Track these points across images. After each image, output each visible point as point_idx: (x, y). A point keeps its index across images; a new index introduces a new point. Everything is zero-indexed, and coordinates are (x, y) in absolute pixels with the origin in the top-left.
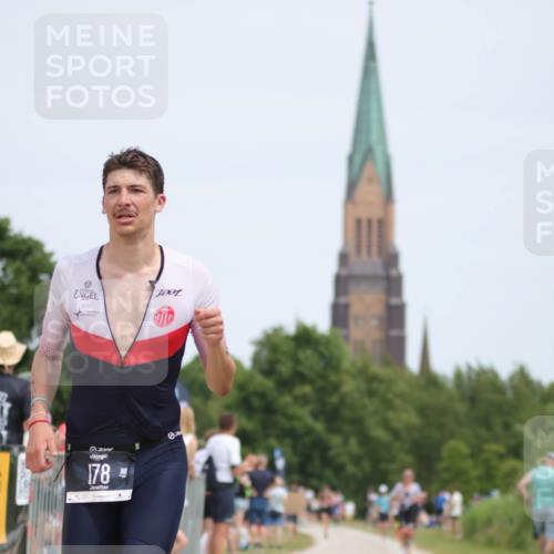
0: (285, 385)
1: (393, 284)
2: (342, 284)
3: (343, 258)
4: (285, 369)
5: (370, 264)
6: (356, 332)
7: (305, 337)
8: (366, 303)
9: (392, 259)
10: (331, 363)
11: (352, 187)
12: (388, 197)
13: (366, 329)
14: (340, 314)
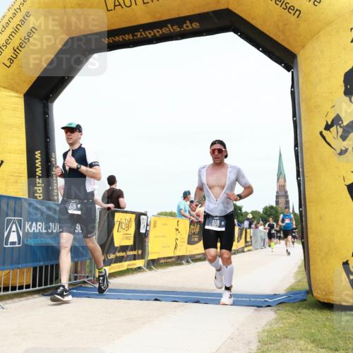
0: (269, 216)
1: (286, 196)
2: (277, 197)
3: (277, 192)
4: (268, 213)
5: (282, 193)
6: (280, 206)
7: (271, 207)
8: (282, 200)
9: (286, 192)
10: (277, 212)
11: (278, 180)
12: (285, 181)
13: (282, 205)
14: (277, 203)
